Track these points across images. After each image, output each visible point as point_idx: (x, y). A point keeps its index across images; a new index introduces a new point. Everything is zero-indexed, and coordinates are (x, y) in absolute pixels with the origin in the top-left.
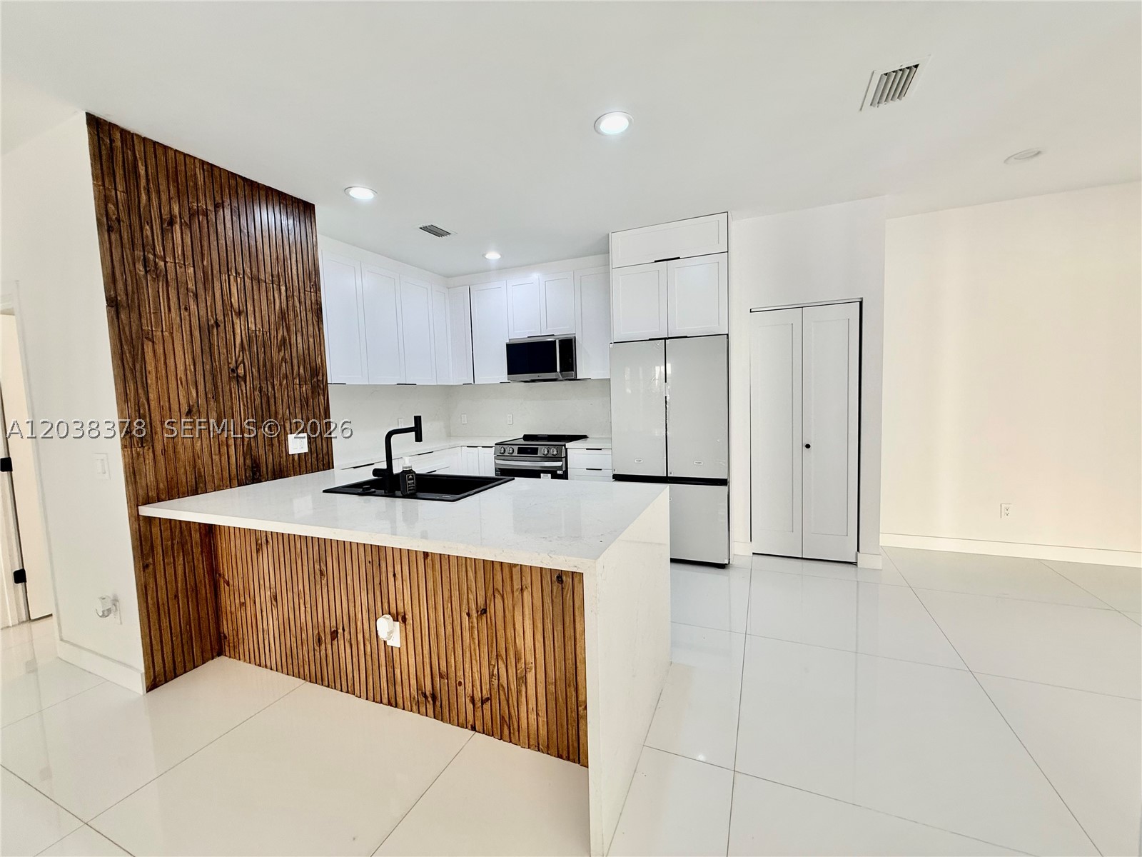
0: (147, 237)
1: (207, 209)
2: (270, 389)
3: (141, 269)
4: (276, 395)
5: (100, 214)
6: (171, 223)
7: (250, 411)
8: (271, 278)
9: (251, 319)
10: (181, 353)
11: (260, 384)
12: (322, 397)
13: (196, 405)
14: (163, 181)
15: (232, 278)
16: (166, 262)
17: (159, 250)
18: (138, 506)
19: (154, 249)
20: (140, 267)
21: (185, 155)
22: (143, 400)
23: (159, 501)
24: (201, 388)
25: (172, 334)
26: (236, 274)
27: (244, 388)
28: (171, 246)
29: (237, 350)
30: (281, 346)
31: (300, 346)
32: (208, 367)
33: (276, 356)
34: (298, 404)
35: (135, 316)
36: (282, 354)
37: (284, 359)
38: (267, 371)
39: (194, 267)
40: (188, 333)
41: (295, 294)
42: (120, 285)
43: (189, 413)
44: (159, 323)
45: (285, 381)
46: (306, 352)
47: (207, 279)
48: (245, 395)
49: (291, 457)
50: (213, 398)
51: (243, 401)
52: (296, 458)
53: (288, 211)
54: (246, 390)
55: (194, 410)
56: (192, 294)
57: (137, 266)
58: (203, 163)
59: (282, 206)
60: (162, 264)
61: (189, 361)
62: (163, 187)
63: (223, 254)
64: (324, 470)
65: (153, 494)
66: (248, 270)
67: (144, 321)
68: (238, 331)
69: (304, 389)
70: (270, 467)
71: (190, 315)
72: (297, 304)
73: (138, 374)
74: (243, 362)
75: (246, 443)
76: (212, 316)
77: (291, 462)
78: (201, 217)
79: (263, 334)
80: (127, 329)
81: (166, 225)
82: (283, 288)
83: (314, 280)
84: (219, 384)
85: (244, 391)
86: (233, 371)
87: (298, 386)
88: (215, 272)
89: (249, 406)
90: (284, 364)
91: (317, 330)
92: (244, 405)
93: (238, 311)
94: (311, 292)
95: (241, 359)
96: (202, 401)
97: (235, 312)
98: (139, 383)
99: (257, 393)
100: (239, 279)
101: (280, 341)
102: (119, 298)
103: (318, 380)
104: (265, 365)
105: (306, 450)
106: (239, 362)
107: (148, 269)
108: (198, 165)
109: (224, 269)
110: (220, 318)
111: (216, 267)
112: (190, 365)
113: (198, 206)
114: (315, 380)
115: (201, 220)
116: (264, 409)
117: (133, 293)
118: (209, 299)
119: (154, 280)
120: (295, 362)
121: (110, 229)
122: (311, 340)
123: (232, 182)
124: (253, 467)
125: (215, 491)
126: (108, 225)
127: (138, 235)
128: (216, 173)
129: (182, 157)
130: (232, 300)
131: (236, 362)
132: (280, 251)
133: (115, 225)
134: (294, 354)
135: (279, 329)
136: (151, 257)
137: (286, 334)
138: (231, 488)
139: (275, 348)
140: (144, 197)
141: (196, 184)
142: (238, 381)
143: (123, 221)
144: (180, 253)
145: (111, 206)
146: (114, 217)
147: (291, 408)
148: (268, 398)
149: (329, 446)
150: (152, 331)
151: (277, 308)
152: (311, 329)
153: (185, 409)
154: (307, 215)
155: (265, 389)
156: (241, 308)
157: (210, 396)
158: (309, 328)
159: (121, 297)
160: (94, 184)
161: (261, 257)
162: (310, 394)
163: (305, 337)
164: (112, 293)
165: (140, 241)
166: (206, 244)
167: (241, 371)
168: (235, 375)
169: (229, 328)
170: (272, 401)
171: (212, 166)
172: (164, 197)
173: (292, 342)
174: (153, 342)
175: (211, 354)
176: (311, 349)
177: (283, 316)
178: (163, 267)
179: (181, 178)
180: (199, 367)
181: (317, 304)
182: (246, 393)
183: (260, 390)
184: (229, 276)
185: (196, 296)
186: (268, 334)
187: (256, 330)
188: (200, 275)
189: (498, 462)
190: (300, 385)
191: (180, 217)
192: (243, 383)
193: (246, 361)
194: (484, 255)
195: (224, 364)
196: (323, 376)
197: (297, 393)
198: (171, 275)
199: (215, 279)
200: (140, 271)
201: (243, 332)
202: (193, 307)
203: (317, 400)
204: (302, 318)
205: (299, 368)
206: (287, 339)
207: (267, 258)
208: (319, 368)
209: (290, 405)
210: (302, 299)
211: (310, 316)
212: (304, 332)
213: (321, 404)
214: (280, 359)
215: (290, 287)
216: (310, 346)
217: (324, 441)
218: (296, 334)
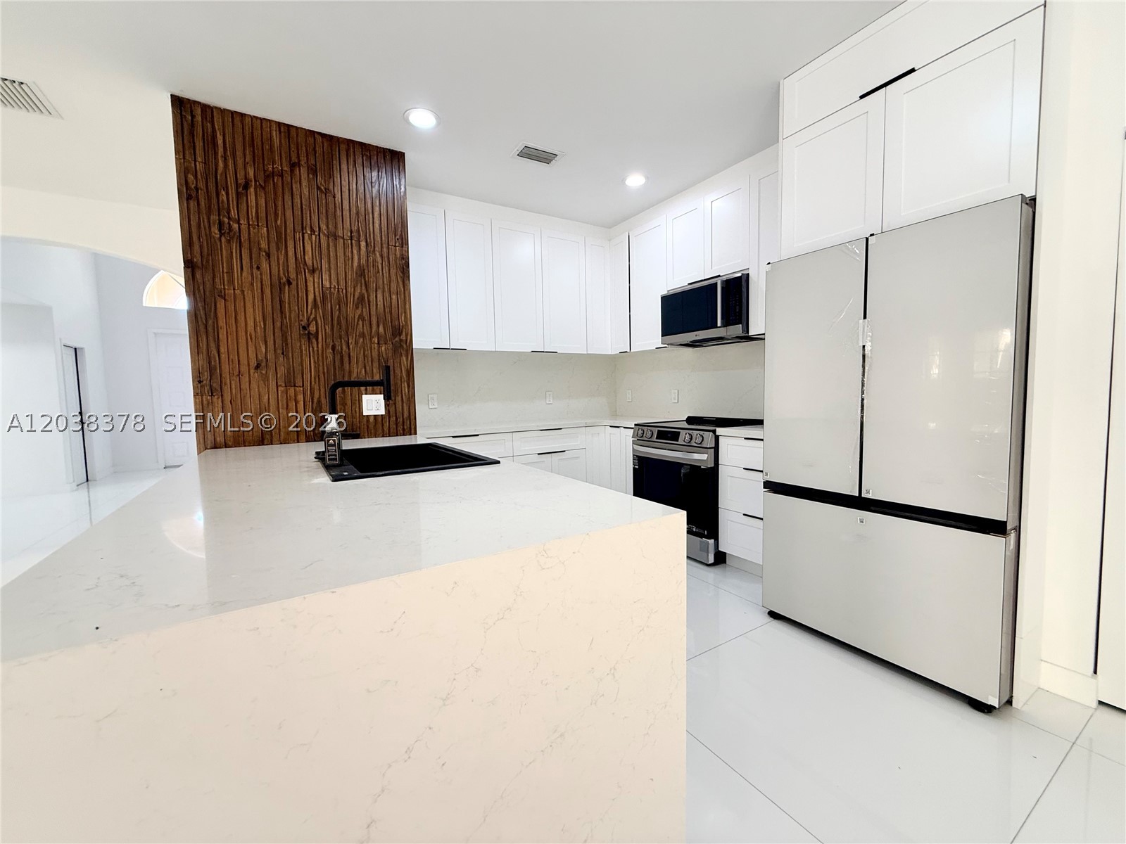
0: (223, 201)
1: (282, 170)
2: (344, 347)
3: (217, 231)
4: (351, 354)
5: (181, 185)
6: (246, 187)
7: (321, 368)
8: (349, 234)
9: (326, 277)
10: (252, 310)
11: (333, 341)
12: (404, 358)
13: (264, 360)
14: (239, 147)
15: (306, 236)
16: (239, 224)
17: (234, 213)
18: (207, 449)
19: (229, 212)
20: (215, 230)
21: (261, 119)
22: (214, 352)
23: (226, 447)
24: (270, 343)
25: (243, 292)
26: (311, 231)
27: (315, 346)
28: (245, 208)
29: (309, 307)
30: (358, 304)
31: (380, 304)
32: (278, 324)
33: (352, 312)
34: (375, 364)
35: (208, 277)
36: (359, 312)
37: (361, 317)
38: (342, 328)
39: (267, 227)
40: (260, 291)
41: (377, 249)
42: (196, 248)
43: (258, 367)
44: (231, 282)
45: (361, 340)
46: (387, 310)
47: (281, 239)
48: (316, 352)
49: (365, 418)
50: (283, 354)
51: (314, 357)
52: (372, 419)
53: (373, 164)
54: (318, 347)
55: (263, 364)
56: (264, 254)
57: (212, 229)
58: (279, 124)
59: (364, 158)
60: (235, 226)
61: (259, 318)
62: (239, 154)
63: (298, 212)
64: (404, 435)
65: (220, 439)
66: (323, 227)
67: (217, 280)
68: (311, 289)
69: (383, 348)
71: (261, 274)
72: (379, 259)
73: (210, 329)
74: (315, 319)
75: (315, 400)
76: (284, 274)
77: (365, 423)
78: (276, 178)
79: (338, 291)
80: (201, 288)
81: (241, 189)
82: (363, 244)
83: (399, 233)
84: (289, 341)
85: (315, 349)
86: (304, 328)
87: (376, 346)
88: (288, 231)
89: (321, 364)
90: (361, 322)
91: (401, 286)
92: (315, 362)
93: (311, 268)
94: (395, 246)
95: (313, 316)
96: (271, 356)
97: (308, 269)
98: (211, 338)
99: (330, 351)
100: (314, 237)
101: (358, 299)
102: (195, 260)
103: (401, 340)
104: (339, 323)
105: (382, 412)
106: (311, 320)
107: (223, 232)
108: (274, 127)
109: (299, 228)
110: (293, 275)
111: (290, 225)
112: (260, 322)
113: (273, 168)
114: (397, 339)
115: (275, 181)
116: (337, 367)
117: (208, 255)
118: (282, 258)
119: (229, 242)
120: (374, 319)
121: (189, 198)
123: (310, 140)
125: (281, 443)
126: (187, 194)
127: (214, 201)
128: (293, 133)
129: (259, 121)
130: (306, 258)
131: (308, 320)
132: (361, 205)
133: (194, 194)
134: (373, 312)
135: (357, 286)
136: (226, 220)
137: (364, 291)
138: (298, 442)
139: (351, 305)
140: (221, 165)
141: (271, 147)
142: (309, 339)
143: (201, 190)
144: (254, 214)
145: (191, 177)
146: (193, 186)
147: (368, 368)
148: (342, 357)
149: (412, 411)
150: (224, 289)
151: (356, 264)
152: (394, 285)
153: (254, 363)
154: (395, 162)
155: (338, 348)
156: (315, 266)
157: (279, 351)
158: (392, 284)
159: (197, 259)
160: (176, 158)
161: (339, 213)
162: (390, 355)
163: (387, 294)
164: (189, 255)
165: (216, 207)
166: (280, 203)
167: (313, 328)
168: (307, 332)
169: (302, 286)
170: (346, 359)
171: (288, 126)
172: (240, 162)
173: (372, 299)
174: (225, 300)
175: (282, 312)
176: (393, 307)
177: (362, 272)
178: (237, 229)
179: (258, 142)
180: (269, 322)
181: (403, 258)
182: (318, 351)
183: (334, 348)
184: (303, 234)
185: (268, 255)
186: (344, 291)
187: (331, 288)
188: (273, 234)
189: (637, 448)
190: (378, 343)
191: (255, 181)
192: (314, 341)
193: (318, 318)
194: (623, 180)
195: (295, 321)
196: (407, 335)
197: (375, 354)
198: (244, 236)
199: (288, 238)
200: (215, 234)
201: (317, 290)
202: (265, 265)
203: (398, 361)
204: (385, 274)
205: (378, 326)
206: (366, 296)
207: (346, 213)
208: (403, 326)
209: (367, 364)
210: (385, 255)
211: (393, 271)
212: (386, 289)
213: (404, 365)
214: (357, 317)
215: (371, 242)
216: (393, 304)
217: (405, 404)
218: (376, 291)
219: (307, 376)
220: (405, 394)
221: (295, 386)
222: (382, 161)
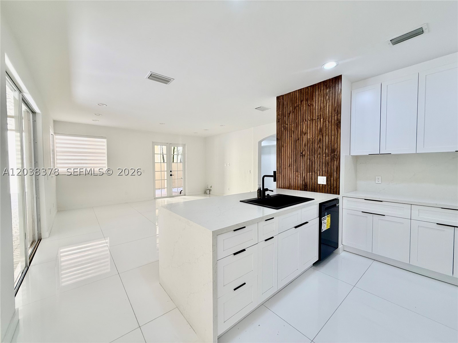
0: (285, 120)
1: (299, 104)
2: (313, 159)
3: (283, 129)
4: (315, 161)
5: (277, 119)
6: (290, 113)
7: (306, 166)
8: (317, 117)
9: (309, 135)
10: (289, 149)
11: (310, 157)
12: (336, 162)
13: (291, 164)
14: (289, 102)
15: (304, 123)
16: (288, 125)
17: (287, 123)
22: (281, 162)
24: (293, 159)
25: (287, 144)
28: (289, 120)
29: (303, 146)
30: (319, 142)
31: (327, 141)
32: (295, 153)
33: (316, 146)
34: (324, 165)
36: (319, 145)
37: (320, 147)
38: (313, 152)
39: (294, 123)
40: (291, 143)
41: (327, 119)
42: (279, 134)
43: (289, 166)
45: (319, 156)
46: (330, 143)
47: (297, 126)
49: (319, 185)
51: (304, 163)
52: (321, 186)
53: (327, 87)
59: (324, 86)
61: (290, 151)
62: (289, 105)
63: (302, 115)
64: (333, 194)
66: (309, 117)
67: (282, 142)
68: (304, 140)
69: (327, 158)
70: (311, 187)
71: (292, 138)
72: (327, 123)
73: (280, 156)
75: (303, 177)
76: (297, 137)
77: (319, 187)
79: (312, 139)
81: (289, 115)
82: (322, 119)
83: (337, 110)
84: (297, 158)
85: (304, 160)
86: (301, 153)
87: (324, 157)
88: (299, 123)
90: (319, 149)
91: (336, 132)
93: (304, 133)
94: (335, 116)
96: (293, 163)
98: (280, 158)
99: (308, 160)
100: (306, 122)
101: (319, 140)
102: (279, 138)
103: (334, 155)
104: (312, 150)
105: (325, 183)
106: (304, 150)
108: (297, 92)
109: (302, 121)
110: (299, 137)
111: (300, 121)
112: (291, 153)
113: (296, 105)
114: (333, 154)
115: (297, 108)
116: (310, 166)
117: (281, 136)
118: (297, 132)
119: (285, 131)
120: (324, 148)
122: (333, 137)
123: (307, 90)
124: (305, 185)
125: (294, 190)
126: (278, 121)
127: (283, 120)
129: (294, 92)
130: (303, 130)
132: (322, 105)
134: (324, 145)
135: (319, 136)
136: (285, 125)
137: (321, 137)
139: (316, 143)
140: (285, 110)
141: (296, 98)
142: (303, 156)
144: (291, 121)
145: (279, 116)
146: (279, 119)
147: (321, 166)
148: (312, 162)
149: (338, 184)
150: (284, 144)
151: (319, 128)
152: (333, 132)
155: (311, 159)
156: (306, 132)
157: (295, 161)
161: (314, 111)
162: (330, 160)
163: (330, 137)
165: (283, 122)
166: (297, 115)
167: (304, 153)
169: (302, 140)
171: (301, 89)
172: (289, 107)
173: (324, 140)
174: (284, 147)
175: (296, 149)
176: (332, 141)
177: (321, 130)
178: (287, 127)
179: (293, 99)
180: (293, 152)
181: (338, 120)
185: (294, 132)
186: (314, 139)
187: (310, 138)
188: (295, 125)
190: (325, 157)
191: (292, 111)
193: (306, 149)
195: (299, 151)
196: (337, 152)
197: (324, 160)
199: (299, 125)
201: (306, 140)
202: (293, 135)
203: (333, 163)
204: (329, 129)
205: (326, 150)
206: (322, 139)
207: (317, 110)
208: (336, 149)
209: (320, 165)
210: (330, 121)
211: (333, 127)
212: (330, 134)
213: (335, 165)
214: (318, 147)
215: (325, 118)
216: (332, 140)
217: (335, 181)
218: (326, 136)
219: (301, 169)
220: (335, 177)
221: (298, 172)
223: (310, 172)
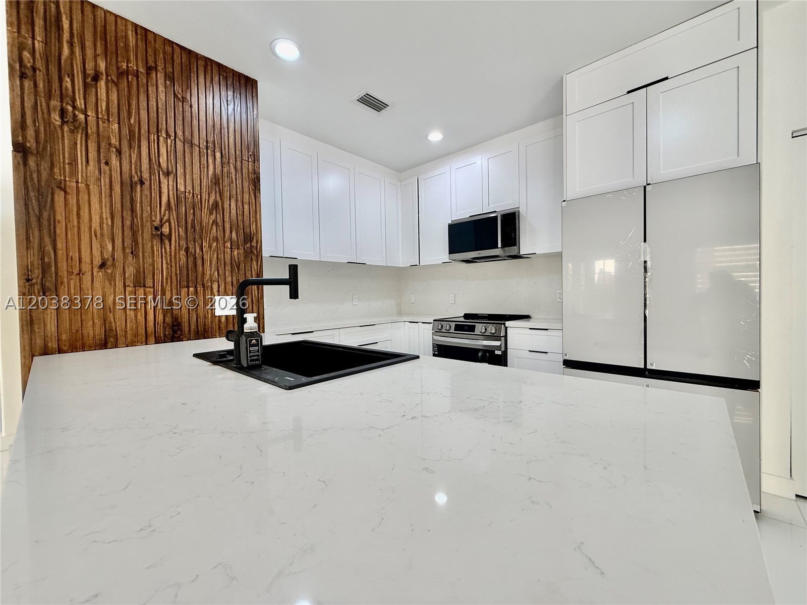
0: (67, 88)
1: (137, 71)
2: (198, 250)
3: (58, 118)
4: (205, 257)
5: (14, 61)
6: (96, 78)
7: (173, 269)
8: (205, 144)
9: (180, 181)
10: (97, 206)
11: (187, 244)
12: (255, 263)
13: (111, 259)
14: (89, 36)
15: (161, 139)
16: (86, 116)
17: (80, 103)
18: (33, 356)
19: (74, 100)
20: (56, 118)
21: (116, 16)
22: (49, 248)
23: (59, 353)
24: (118, 242)
25: (88, 186)
26: (167, 135)
27: (168, 247)
28: (94, 100)
29: (163, 209)
30: (212, 210)
31: (233, 212)
32: (128, 223)
33: (206, 218)
34: (228, 268)
35: (45, 165)
36: (213, 217)
37: (215, 222)
38: (195, 231)
39: (119, 123)
40: (108, 187)
41: (231, 161)
42: (30, 132)
43: (103, 265)
44: (74, 173)
45: (215, 244)
46: (240, 218)
47: (134, 138)
48: (168, 253)
49: (217, 318)
50: (132, 253)
51: (167, 260)
52: (223, 319)
53: (229, 83)
54: (170, 248)
55: (109, 263)
56: (114, 150)
57: (52, 115)
58: (136, 26)
59: (221, 77)
60: (81, 117)
61: (106, 214)
62: (89, 44)
63: (153, 115)
65: (53, 345)
66: (180, 133)
67: (56, 170)
68: (165, 191)
69: (236, 253)
70: (193, 327)
71: (110, 170)
72: (233, 171)
73: (45, 223)
74: (169, 221)
76: (136, 173)
77: (217, 323)
78: (130, 77)
79: (193, 196)
80: (35, 175)
81: (90, 80)
82: (218, 155)
83: (252, 150)
84: (140, 240)
85: (168, 250)
86: (156, 228)
87: (229, 250)
88: (142, 131)
89: (173, 265)
90: (214, 227)
91: (253, 197)
92: (167, 263)
93: (166, 171)
94: (248, 161)
95: (166, 218)
96: (119, 255)
97: (162, 171)
98: (45, 231)
99: (183, 252)
100: (169, 141)
101: (212, 205)
102: (28, 145)
103: (251, 246)
104: (193, 227)
105: (233, 312)
106: (164, 221)
107: (65, 120)
108: (130, 27)
109: (153, 130)
110: (146, 175)
111: (144, 127)
112: (107, 219)
113: (127, 66)
114: (248, 245)
115: (130, 80)
116: (190, 269)
117: (46, 141)
118: (134, 157)
119: (72, 132)
120: (227, 226)
121: (23, 76)
122: (246, 207)
123: (169, 49)
124: (173, 326)
125: (127, 346)
126: (21, 72)
127: (56, 85)
128: (150, 37)
129: (113, 18)
130: (161, 160)
131: (161, 220)
132: (217, 119)
133: (29, 73)
134: (227, 219)
135: (212, 193)
136: (70, 108)
137: (218, 198)
138: (147, 344)
139: (205, 211)
140: (66, 51)
141: (126, 46)
142: (162, 240)
143: (40, 70)
144: (104, 108)
145: (26, 55)
146: (29, 65)
147: (220, 270)
148: (195, 258)
149: (260, 311)
150: (65, 181)
151: (211, 172)
152: (246, 196)
153: (97, 261)
154: (249, 87)
155: (192, 250)
156: (170, 169)
157: (128, 251)
158: (245, 196)
159: (31, 143)
160: (7, 30)
161: (195, 123)
162: (242, 259)
163: (240, 203)
164: (20, 138)
165: (58, 92)
166: (134, 103)
167: (166, 230)
168: (159, 233)
169: (155, 187)
170: (199, 262)
171: (146, 30)
172: (89, 52)
173: (225, 207)
174: (66, 192)
175: (133, 210)
176: (245, 216)
177: (216, 181)
178: (83, 120)
179: (111, 37)
180: (118, 221)
181: (255, 173)
182: (171, 252)
183: (187, 250)
184: (158, 137)
185: (119, 152)
186: (199, 197)
187: (185, 192)
188: (125, 131)
189: (436, 338)
190: (231, 248)
191: (107, 75)
192: (167, 242)
193: (172, 220)
194: (426, 136)
195: (147, 221)
196: (257, 243)
197: (228, 257)
198: (92, 129)
199: (142, 138)
200: (57, 121)
201: (171, 193)
202: (114, 161)
203: (249, 264)
204: (238, 185)
205: (231, 232)
206: (220, 204)
207: (203, 124)
208: (254, 234)
209: (220, 268)
210: (239, 167)
211: (246, 184)
212: (239, 199)
213: (254, 269)
214: (211, 222)
215: (225, 155)
216: (245, 213)
217: (254, 305)
218: (230, 200)
219: (158, 277)
220: (255, 295)
221: (144, 286)
222: (238, 84)
223: (188, 287)
